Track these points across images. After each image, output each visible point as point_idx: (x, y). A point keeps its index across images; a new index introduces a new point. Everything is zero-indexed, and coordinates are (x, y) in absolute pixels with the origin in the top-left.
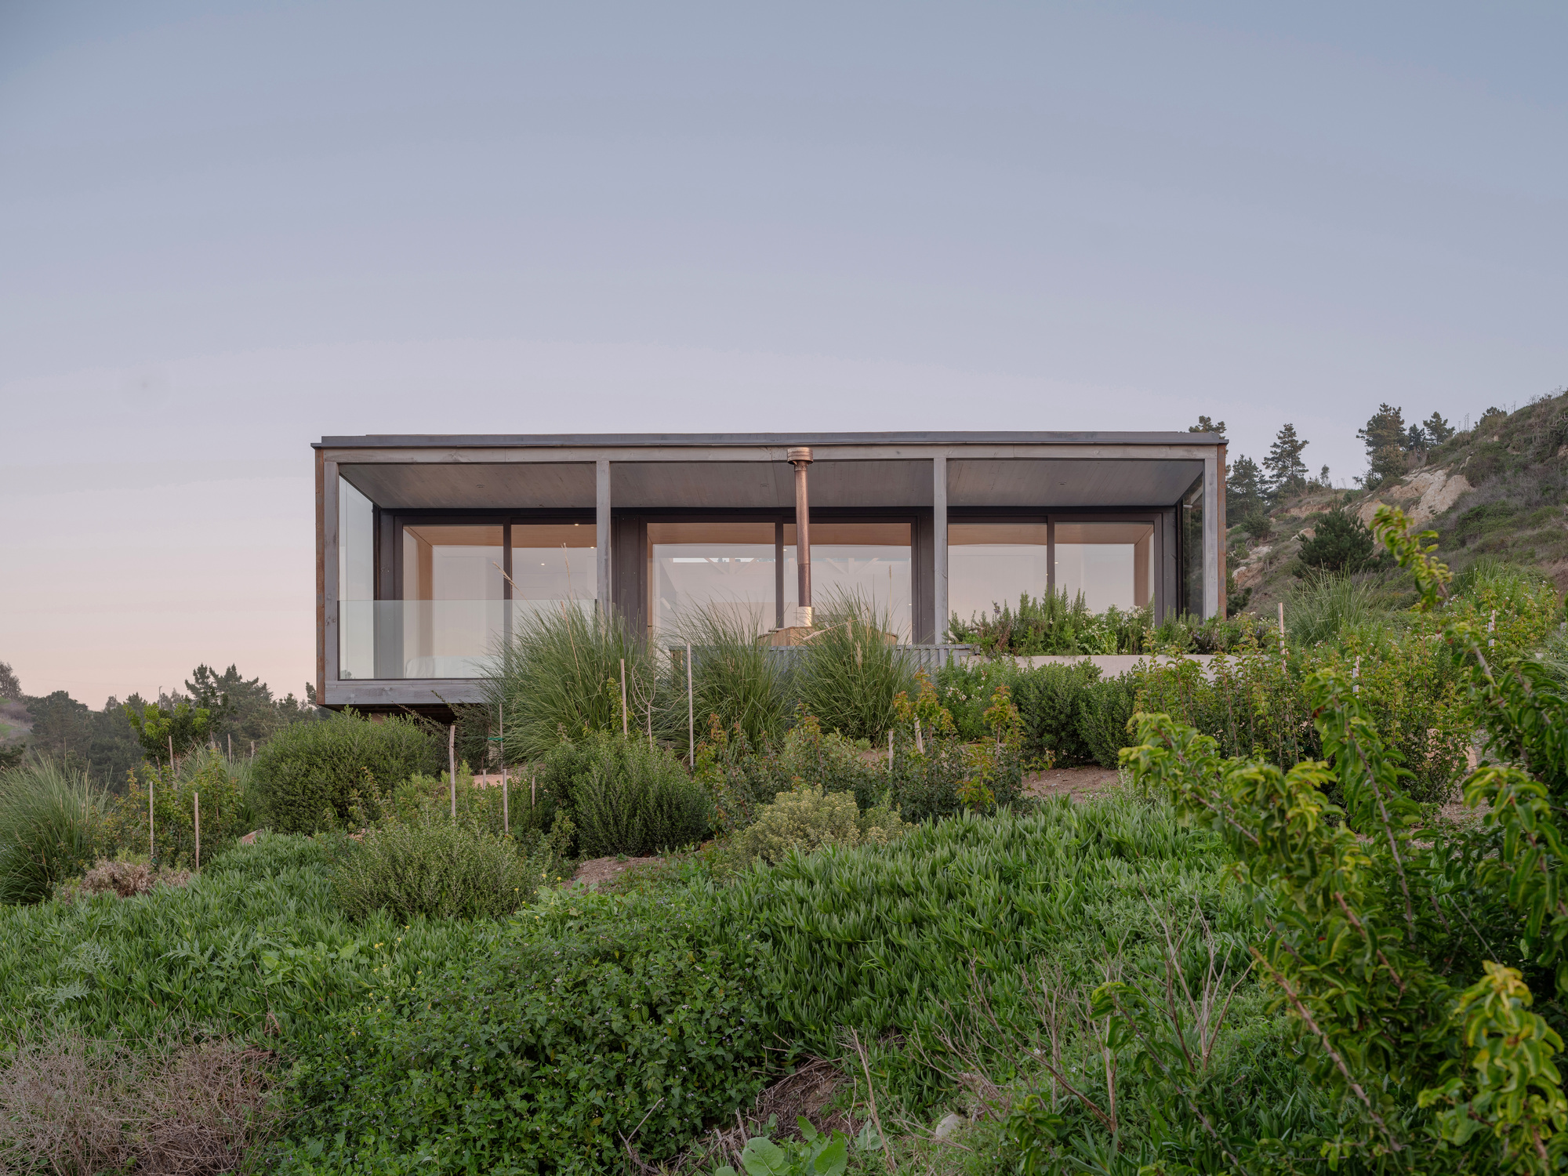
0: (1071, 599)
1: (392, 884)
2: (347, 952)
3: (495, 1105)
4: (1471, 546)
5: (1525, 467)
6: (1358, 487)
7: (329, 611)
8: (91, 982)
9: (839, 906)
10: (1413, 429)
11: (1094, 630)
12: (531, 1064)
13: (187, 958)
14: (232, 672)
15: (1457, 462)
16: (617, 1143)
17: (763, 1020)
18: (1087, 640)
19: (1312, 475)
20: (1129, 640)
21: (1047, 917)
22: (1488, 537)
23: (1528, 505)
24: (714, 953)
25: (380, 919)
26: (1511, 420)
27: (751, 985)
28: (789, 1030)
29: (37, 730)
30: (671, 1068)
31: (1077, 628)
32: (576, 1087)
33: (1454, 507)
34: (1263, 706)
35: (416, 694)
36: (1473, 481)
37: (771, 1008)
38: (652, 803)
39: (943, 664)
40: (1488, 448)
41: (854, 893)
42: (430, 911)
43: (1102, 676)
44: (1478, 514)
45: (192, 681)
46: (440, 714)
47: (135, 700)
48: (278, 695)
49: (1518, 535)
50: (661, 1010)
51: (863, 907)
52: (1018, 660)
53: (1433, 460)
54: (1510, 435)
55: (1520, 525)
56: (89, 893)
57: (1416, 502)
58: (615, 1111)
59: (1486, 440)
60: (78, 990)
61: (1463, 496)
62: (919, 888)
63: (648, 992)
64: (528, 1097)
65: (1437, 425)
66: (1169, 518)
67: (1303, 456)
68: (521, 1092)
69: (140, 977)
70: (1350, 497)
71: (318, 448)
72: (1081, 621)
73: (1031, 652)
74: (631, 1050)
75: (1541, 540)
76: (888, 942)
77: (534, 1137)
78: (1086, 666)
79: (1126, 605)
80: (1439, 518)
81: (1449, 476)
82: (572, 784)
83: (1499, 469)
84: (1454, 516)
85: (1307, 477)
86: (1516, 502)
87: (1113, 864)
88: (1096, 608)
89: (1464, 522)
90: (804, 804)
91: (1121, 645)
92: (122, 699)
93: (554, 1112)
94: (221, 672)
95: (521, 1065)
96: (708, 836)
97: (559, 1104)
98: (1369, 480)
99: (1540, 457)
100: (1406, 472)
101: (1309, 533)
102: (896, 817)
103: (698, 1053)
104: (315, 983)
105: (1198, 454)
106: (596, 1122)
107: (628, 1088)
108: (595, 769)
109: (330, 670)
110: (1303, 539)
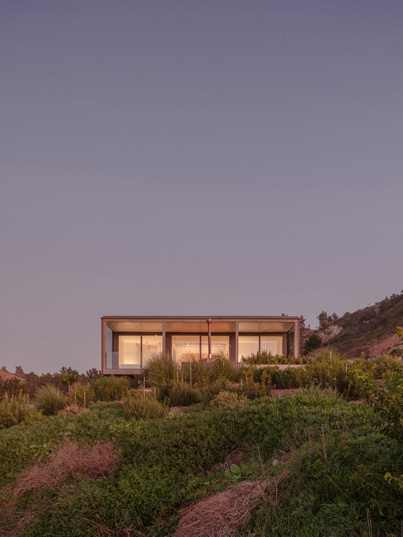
0: (268, 352)
1: (135, 411)
2: (127, 426)
3: (169, 457)
4: (344, 342)
5: (356, 325)
6: (317, 329)
7: (104, 354)
8: (72, 431)
9: (242, 416)
10: (329, 317)
11: (273, 359)
12: (176, 449)
13: (93, 427)
14: (70, 368)
15: (341, 324)
16: (197, 465)
17: (226, 440)
18: (272, 361)
19: (306, 327)
20: (281, 361)
21: (292, 418)
22: (348, 340)
23: (357, 333)
24: (214, 426)
25: (133, 419)
26: (352, 314)
27: (223, 433)
28: (232, 442)
29: (27, 380)
30: (207, 450)
31: (270, 359)
32: (187, 454)
33: (340, 334)
34: (329, 374)
35: (123, 372)
36: (344, 328)
37: (228, 438)
38: (186, 395)
39: (241, 366)
40: (347, 321)
41: (244, 413)
42: (144, 417)
43: (280, 369)
44: (345, 335)
45: (61, 370)
46: (131, 377)
47: (49, 374)
48: (80, 374)
49: (355, 340)
50: (203, 438)
51: (246, 416)
52: (257, 366)
53: (335, 323)
54: (352, 318)
55: (355, 338)
56: (66, 413)
57: (331, 333)
58: (195, 459)
59: (346, 319)
60: (69, 433)
61: (342, 331)
62: (259, 412)
63: (200, 434)
64: (176, 456)
65: (335, 316)
66: (286, 335)
67: (305, 322)
68: (175, 455)
69: (82, 431)
70: (316, 331)
71: (102, 319)
72: (270, 357)
73: (259, 364)
74: (198, 446)
75: (360, 341)
76: (254, 424)
77: (178, 464)
78: (276, 366)
79: (281, 354)
80: (336, 336)
81: (338, 327)
82: (168, 391)
83: (350, 325)
84: (340, 336)
85: (305, 327)
86: (353, 333)
87: (305, 407)
88: (274, 354)
89: (342, 337)
90: (226, 395)
91: (279, 363)
92: (46, 374)
93: (183, 459)
94: (68, 368)
95: (175, 449)
96: (197, 403)
97: (183, 457)
98: (320, 328)
99: (359, 323)
100: (328, 326)
101: (308, 339)
102: (246, 398)
103: (213, 447)
104: (122, 432)
105: (294, 321)
106: (191, 461)
107: (198, 454)
108: (173, 387)
109: (104, 367)
110: (306, 340)
